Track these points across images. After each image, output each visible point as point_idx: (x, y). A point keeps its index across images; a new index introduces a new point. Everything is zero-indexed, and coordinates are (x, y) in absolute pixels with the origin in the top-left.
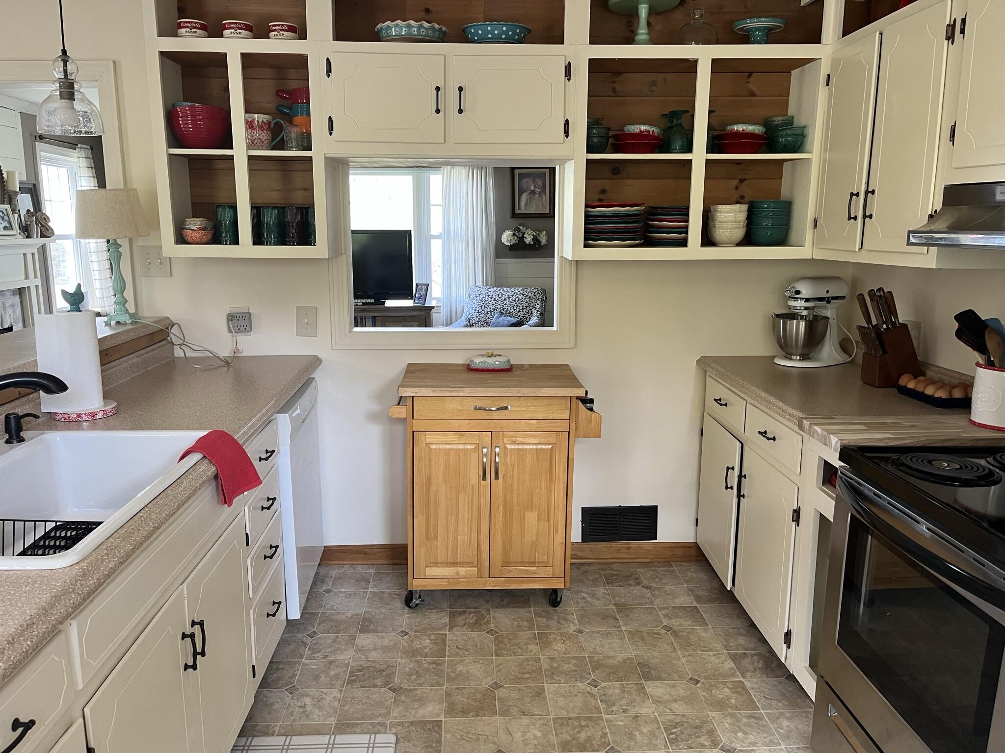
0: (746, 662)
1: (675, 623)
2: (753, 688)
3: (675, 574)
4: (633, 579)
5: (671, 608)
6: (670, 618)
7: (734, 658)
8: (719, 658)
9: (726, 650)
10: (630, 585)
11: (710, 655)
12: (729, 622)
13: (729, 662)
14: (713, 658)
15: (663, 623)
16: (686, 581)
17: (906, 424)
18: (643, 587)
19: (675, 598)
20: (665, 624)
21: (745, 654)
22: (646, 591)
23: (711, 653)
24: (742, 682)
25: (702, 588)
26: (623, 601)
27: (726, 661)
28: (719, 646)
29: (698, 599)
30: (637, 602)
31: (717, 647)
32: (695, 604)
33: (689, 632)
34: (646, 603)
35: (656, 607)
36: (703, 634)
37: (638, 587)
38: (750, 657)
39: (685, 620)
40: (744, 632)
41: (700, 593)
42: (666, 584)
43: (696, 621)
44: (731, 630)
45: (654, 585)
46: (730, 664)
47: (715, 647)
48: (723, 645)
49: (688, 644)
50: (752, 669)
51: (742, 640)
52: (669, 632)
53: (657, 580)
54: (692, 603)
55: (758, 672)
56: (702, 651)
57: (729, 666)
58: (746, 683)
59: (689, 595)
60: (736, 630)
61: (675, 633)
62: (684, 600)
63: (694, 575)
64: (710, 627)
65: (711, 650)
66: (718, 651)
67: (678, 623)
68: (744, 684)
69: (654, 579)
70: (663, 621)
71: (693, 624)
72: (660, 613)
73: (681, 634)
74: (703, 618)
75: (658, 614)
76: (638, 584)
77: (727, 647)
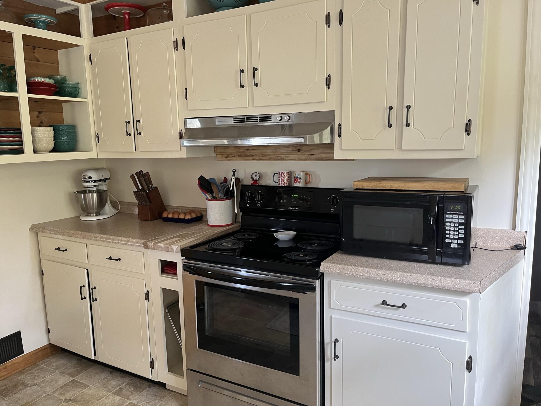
0: (124, 392)
1: (69, 395)
2: (139, 402)
3: (45, 369)
4: (20, 385)
5: (60, 389)
6: (64, 395)
7: (117, 393)
8: (109, 399)
9: (110, 392)
10: (21, 390)
11: (103, 400)
12: (98, 378)
13: (116, 397)
14: (107, 401)
15: (62, 399)
16: (56, 369)
17: (190, 233)
18: (31, 386)
19: (56, 382)
20: (64, 399)
21: (120, 388)
22: (35, 387)
23: (104, 399)
24: (131, 403)
25: (68, 368)
26: (25, 401)
27: (114, 398)
28: (105, 393)
29: (71, 375)
30: (35, 397)
31: (104, 394)
32: (72, 379)
33: (82, 395)
34: (42, 394)
35: (50, 393)
36: (90, 392)
37: (28, 388)
38: (124, 388)
39: (73, 391)
40: (111, 378)
41: (69, 371)
42: (45, 377)
43: (80, 388)
44: (104, 381)
45: (38, 382)
46: (118, 398)
47: (102, 395)
48: (106, 391)
49: (87, 402)
50: (131, 393)
51: (113, 383)
52: (71, 402)
53: (36, 378)
54: (70, 379)
55: (134, 393)
56: (98, 401)
57: (118, 399)
58: (133, 402)
59: (64, 376)
60: (106, 379)
61: (74, 400)
62: (64, 380)
63: (58, 364)
64: (91, 386)
65: (101, 398)
66: (106, 395)
67: (71, 394)
68: (133, 403)
69: (34, 378)
70: (61, 398)
71: (80, 389)
72: (55, 395)
73: (78, 399)
74: (83, 384)
75: (55, 396)
76: (27, 386)
77: (109, 391)
